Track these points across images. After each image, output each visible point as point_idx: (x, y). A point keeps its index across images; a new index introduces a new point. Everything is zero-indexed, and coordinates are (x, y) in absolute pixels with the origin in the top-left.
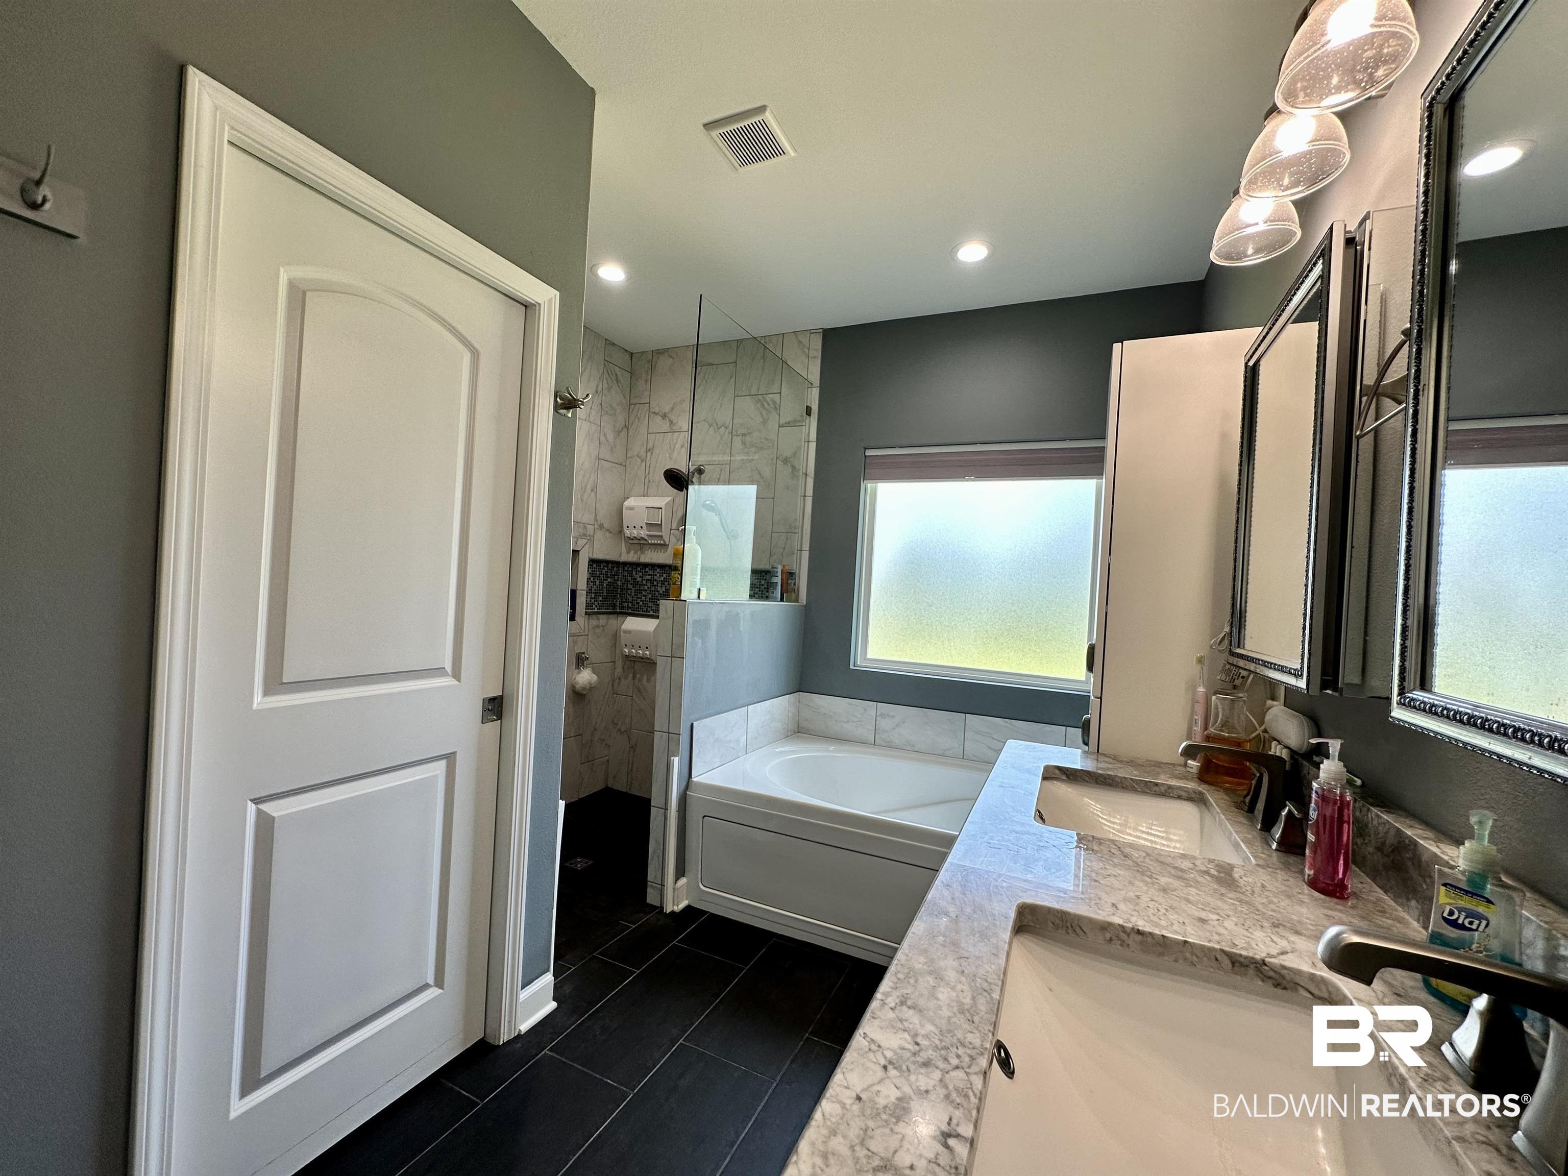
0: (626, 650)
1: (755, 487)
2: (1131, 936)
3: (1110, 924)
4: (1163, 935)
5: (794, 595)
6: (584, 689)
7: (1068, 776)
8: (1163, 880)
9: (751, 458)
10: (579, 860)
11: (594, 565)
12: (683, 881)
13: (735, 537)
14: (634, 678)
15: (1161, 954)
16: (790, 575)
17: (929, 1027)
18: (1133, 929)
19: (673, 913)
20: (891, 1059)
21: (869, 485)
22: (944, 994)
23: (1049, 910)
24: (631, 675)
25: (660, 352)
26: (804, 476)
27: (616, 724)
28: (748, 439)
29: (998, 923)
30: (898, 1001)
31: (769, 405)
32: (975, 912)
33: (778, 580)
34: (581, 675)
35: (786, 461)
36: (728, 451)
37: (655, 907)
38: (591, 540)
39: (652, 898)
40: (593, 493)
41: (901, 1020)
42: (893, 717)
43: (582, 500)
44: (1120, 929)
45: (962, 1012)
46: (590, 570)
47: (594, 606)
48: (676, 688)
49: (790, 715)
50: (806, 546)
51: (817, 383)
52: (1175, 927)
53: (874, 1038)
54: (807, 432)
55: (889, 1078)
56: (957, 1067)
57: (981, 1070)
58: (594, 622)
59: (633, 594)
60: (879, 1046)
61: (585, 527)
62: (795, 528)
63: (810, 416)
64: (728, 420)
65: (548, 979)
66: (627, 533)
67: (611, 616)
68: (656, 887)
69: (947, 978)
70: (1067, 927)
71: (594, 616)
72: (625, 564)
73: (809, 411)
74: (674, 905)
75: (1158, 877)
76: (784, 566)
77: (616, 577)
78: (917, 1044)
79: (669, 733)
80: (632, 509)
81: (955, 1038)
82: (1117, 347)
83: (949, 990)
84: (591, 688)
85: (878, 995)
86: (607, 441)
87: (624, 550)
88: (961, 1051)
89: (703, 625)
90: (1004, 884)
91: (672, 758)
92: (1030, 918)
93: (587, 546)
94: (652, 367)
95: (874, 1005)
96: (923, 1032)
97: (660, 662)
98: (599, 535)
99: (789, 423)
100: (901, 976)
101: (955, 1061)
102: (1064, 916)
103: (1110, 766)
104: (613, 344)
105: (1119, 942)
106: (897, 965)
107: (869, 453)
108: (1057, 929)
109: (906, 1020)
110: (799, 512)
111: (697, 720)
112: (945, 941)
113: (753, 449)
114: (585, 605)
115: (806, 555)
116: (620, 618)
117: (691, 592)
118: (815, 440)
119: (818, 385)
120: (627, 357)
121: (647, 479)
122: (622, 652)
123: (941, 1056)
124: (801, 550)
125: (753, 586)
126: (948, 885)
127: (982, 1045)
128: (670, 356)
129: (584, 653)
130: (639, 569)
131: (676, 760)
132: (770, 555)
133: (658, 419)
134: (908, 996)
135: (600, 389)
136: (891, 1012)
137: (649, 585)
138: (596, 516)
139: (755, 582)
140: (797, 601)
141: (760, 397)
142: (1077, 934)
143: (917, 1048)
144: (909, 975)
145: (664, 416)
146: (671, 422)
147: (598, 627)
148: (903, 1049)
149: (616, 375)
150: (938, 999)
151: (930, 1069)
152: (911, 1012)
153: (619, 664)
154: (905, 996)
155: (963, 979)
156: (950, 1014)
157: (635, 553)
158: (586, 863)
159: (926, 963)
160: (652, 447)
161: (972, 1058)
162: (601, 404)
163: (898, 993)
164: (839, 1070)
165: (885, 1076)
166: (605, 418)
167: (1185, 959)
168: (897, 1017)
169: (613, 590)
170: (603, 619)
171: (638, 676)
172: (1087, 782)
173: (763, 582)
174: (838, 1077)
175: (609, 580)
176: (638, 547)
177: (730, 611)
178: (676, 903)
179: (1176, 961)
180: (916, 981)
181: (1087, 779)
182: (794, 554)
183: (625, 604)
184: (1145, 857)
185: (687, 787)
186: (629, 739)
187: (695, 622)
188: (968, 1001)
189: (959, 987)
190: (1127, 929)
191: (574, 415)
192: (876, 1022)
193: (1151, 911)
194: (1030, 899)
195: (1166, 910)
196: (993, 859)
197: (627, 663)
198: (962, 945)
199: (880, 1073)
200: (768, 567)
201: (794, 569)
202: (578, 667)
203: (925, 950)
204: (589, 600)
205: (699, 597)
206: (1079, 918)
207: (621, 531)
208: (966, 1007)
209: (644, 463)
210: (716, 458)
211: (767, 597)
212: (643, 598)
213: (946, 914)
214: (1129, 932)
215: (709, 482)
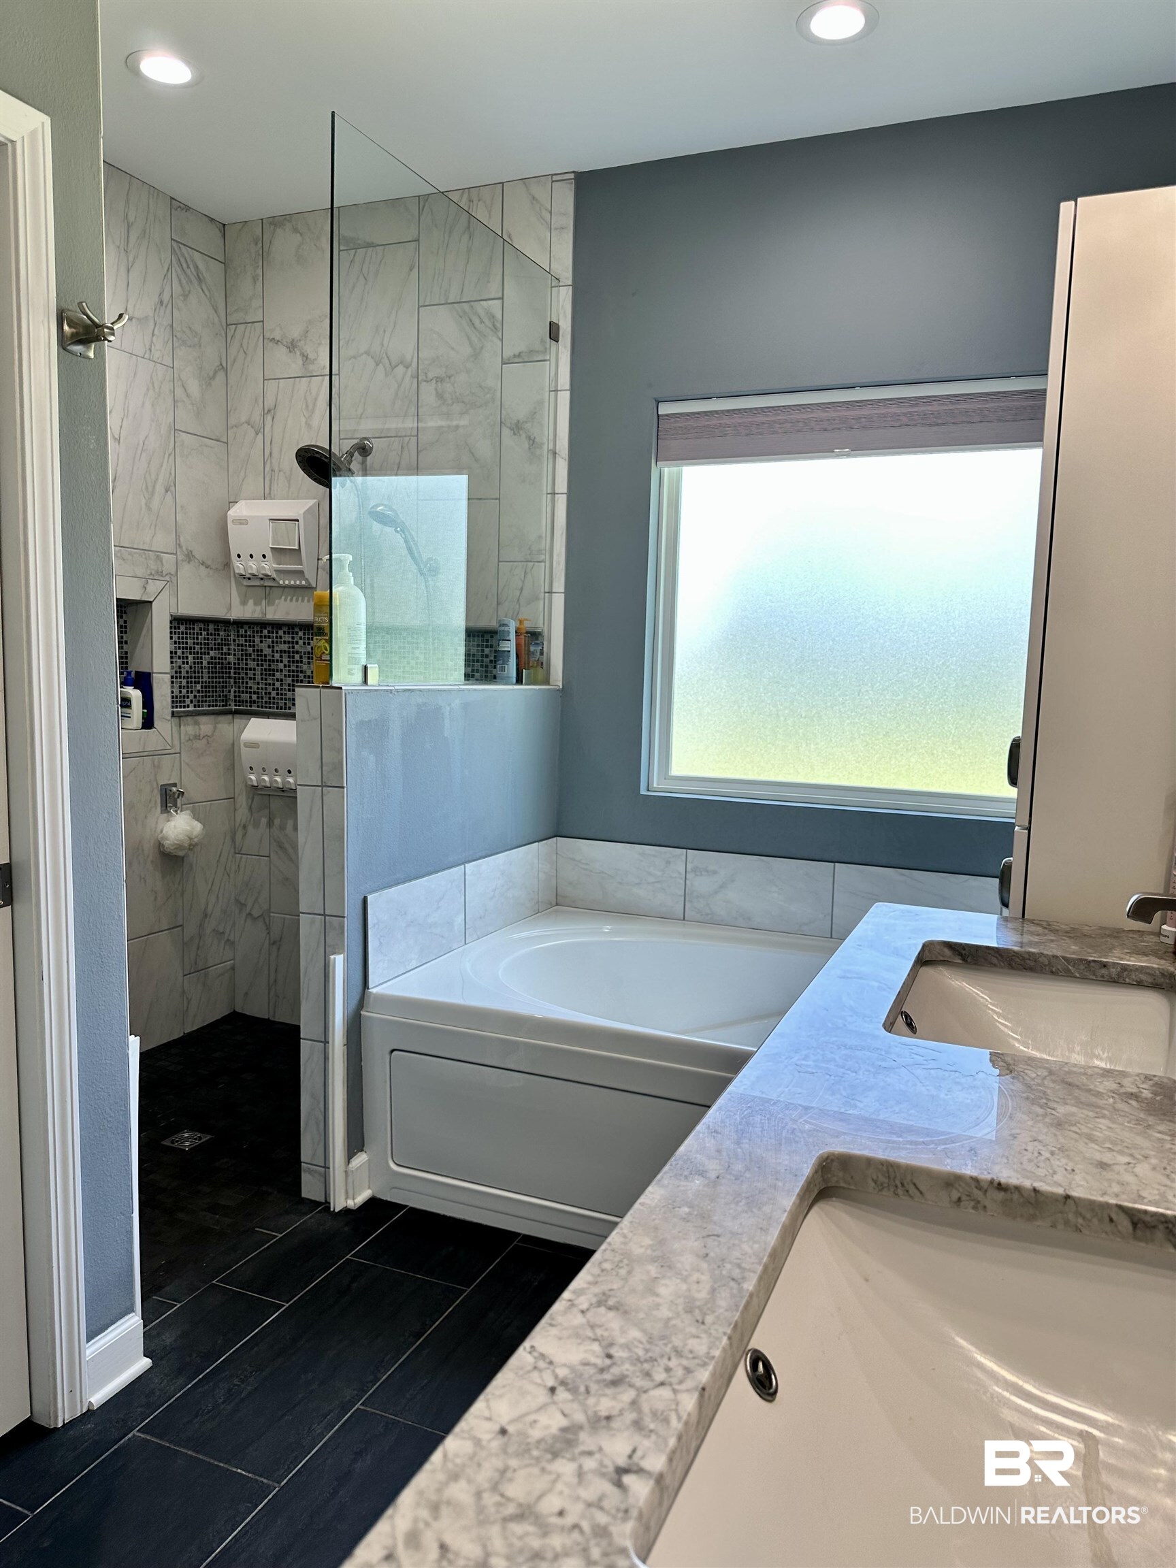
0: (253, 777)
1: (464, 479)
2: (989, 1194)
3: (959, 1178)
4: (1035, 1190)
5: (541, 673)
6: (180, 847)
7: (964, 958)
8: (1062, 1110)
9: (455, 423)
10: (186, 1135)
11: (182, 628)
12: (361, 1159)
13: (434, 571)
14: (270, 824)
15: (1032, 1218)
16: (531, 639)
17: (635, 1333)
18: (992, 1182)
19: (346, 1211)
20: (566, 1378)
21: (666, 470)
22: (668, 1289)
23: (869, 1161)
24: (264, 821)
25: (277, 222)
26: (551, 456)
27: (244, 905)
28: (448, 387)
29: (780, 1184)
30: (594, 1300)
31: (482, 322)
32: (748, 1169)
33: (510, 646)
34: (172, 824)
35: (517, 428)
36: (413, 409)
37: (316, 1204)
38: (171, 580)
39: (310, 1189)
40: (169, 497)
41: (592, 1327)
42: (715, 872)
43: (149, 509)
44: (973, 1185)
45: (689, 1311)
46: (175, 637)
47: (188, 701)
48: (333, 838)
49: (542, 875)
50: (559, 585)
51: (567, 275)
52: (1057, 1178)
53: (544, 1352)
54: (552, 374)
55: (554, 1403)
56: (662, 1384)
57: (697, 1387)
58: (189, 728)
59: (258, 677)
60: (551, 1363)
61: (159, 558)
62: (540, 552)
63: (557, 342)
64: (409, 352)
65: (133, 1322)
66: (239, 566)
67: (221, 718)
68: (316, 1171)
69: (679, 1265)
70: (896, 1187)
71: (189, 719)
72: (239, 624)
73: (554, 332)
74: (347, 1198)
75: (1056, 1106)
76: (521, 622)
77: (225, 649)
78: (609, 1356)
79: (325, 915)
80: (242, 522)
81: (670, 1346)
82: (1066, 208)
83: (678, 1281)
84: (192, 846)
85: (566, 1295)
86: (188, 396)
87: (236, 599)
88: (673, 1363)
89: (376, 729)
90: (807, 1127)
91: (332, 957)
92: (841, 1174)
93: (166, 593)
94: (264, 256)
95: (558, 1307)
96: (622, 1341)
97: (301, 795)
98: (186, 571)
99: (519, 355)
100: (607, 1266)
101: (660, 1376)
102: (891, 1170)
103: (1035, 939)
104: (188, 208)
105: (972, 1203)
106: (605, 1250)
107: (665, 409)
108: (880, 1190)
109: (600, 1326)
110: (545, 521)
111: (374, 891)
112: (690, 1214)
113: (457, 408)
114: (169, 700)
115: (559, 602)
116: (239, 721)
117: (350, 673)
118: (568, 387)
119: (570, 283)
120: (215, 233)
121: (267, 468)
122: (245, 780)
123: (642, 1371)
124: (550, 592)
125: (469, 659)
126: (716, 1132)
127: (708, 1353)
128: (296, 230)
129: (175, 785)
130: (265, 632)
131: (339, 961)
132: (498, 604)
133: (281, 353)
134: (612, 1293)
135: (166, 297)
136: (580, 1316)
137: (285, 660)
138: (177, 536)
139: (474, 650)
140: (548, 683)
141: (466, 306)
142: (911, 1197)
143: (608, 1362)
144: (621, 1265)
145: (292, 346)
146: (305, 357)
147: (197, 737)
148: (586, 1364)
149: (197, 267)
150: (657, 1295)
151: (619, 1389)
152: (611, 1314)
153: (242, 801)
154: (607, 1292)
155: (704, 1265)
156: (670, 1315)
157: (255, 604)
158: (200, 1138)
159: (651, 1246)
160: (272, 406)
161: (688, 1370)
162: (172, 326)
163: (596, 1290)
164: (482, 1397)
165: (550, 1401)
166: (180, 352)
167: (1067, 1223)
168: (588, 1322)
169: (220, 669)
170: (206, 725)
171: (277, 822)
172: (995, 965)
173: (487, 651)
174: (479, 1406)
175: (212, 653)
176: (261, 592)
177: (425, 704)
178: (351, 1193)
179: (1053, 1226)
180: (629, 1272)
181: (995, 961)
182: (537, 598)
183: (245, 697)
184: (1044, 1078)
185: (361, 1004)
186: (268, 928)
187: (361, 724)
188: (702, 1294)
189: (696, 1276)
190: (982, 1184)
191: (100, 355)
192: (554, 1331)
193: (1029, 1155)
194: (839, 1147)
195: (1052, 1153)
196: (799, 1090)
197: (256, 798)
198: (715, 1218)
199: (543, 1397)
200: (493, 624)
201: (540, 625)
202: (165, 808)
203: (656, 1229)
204: (176, 692)
205: (365, 681)
206: (913, 1171)
207: (227, 565)
208: (698, 1303)
209: (260, 435)
210: (393, 424)
211: (495, 677)
212: (278, 684)
213: (702, 1173)
214: (985, 1187)
215: (382, 471)
